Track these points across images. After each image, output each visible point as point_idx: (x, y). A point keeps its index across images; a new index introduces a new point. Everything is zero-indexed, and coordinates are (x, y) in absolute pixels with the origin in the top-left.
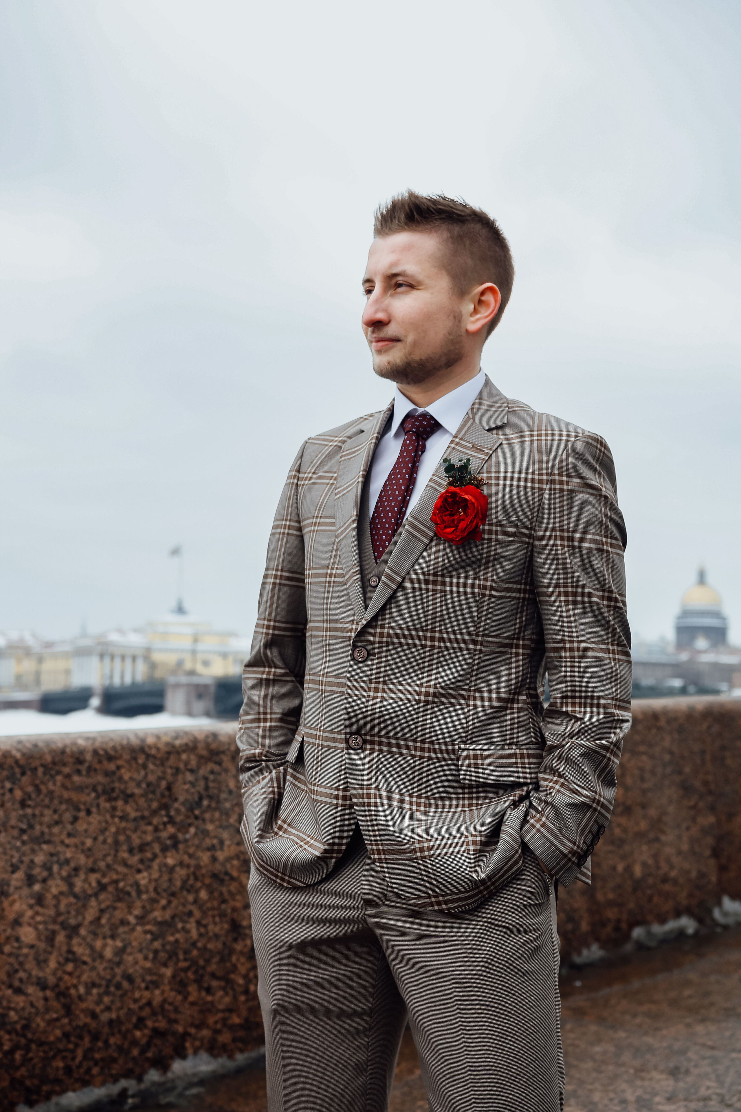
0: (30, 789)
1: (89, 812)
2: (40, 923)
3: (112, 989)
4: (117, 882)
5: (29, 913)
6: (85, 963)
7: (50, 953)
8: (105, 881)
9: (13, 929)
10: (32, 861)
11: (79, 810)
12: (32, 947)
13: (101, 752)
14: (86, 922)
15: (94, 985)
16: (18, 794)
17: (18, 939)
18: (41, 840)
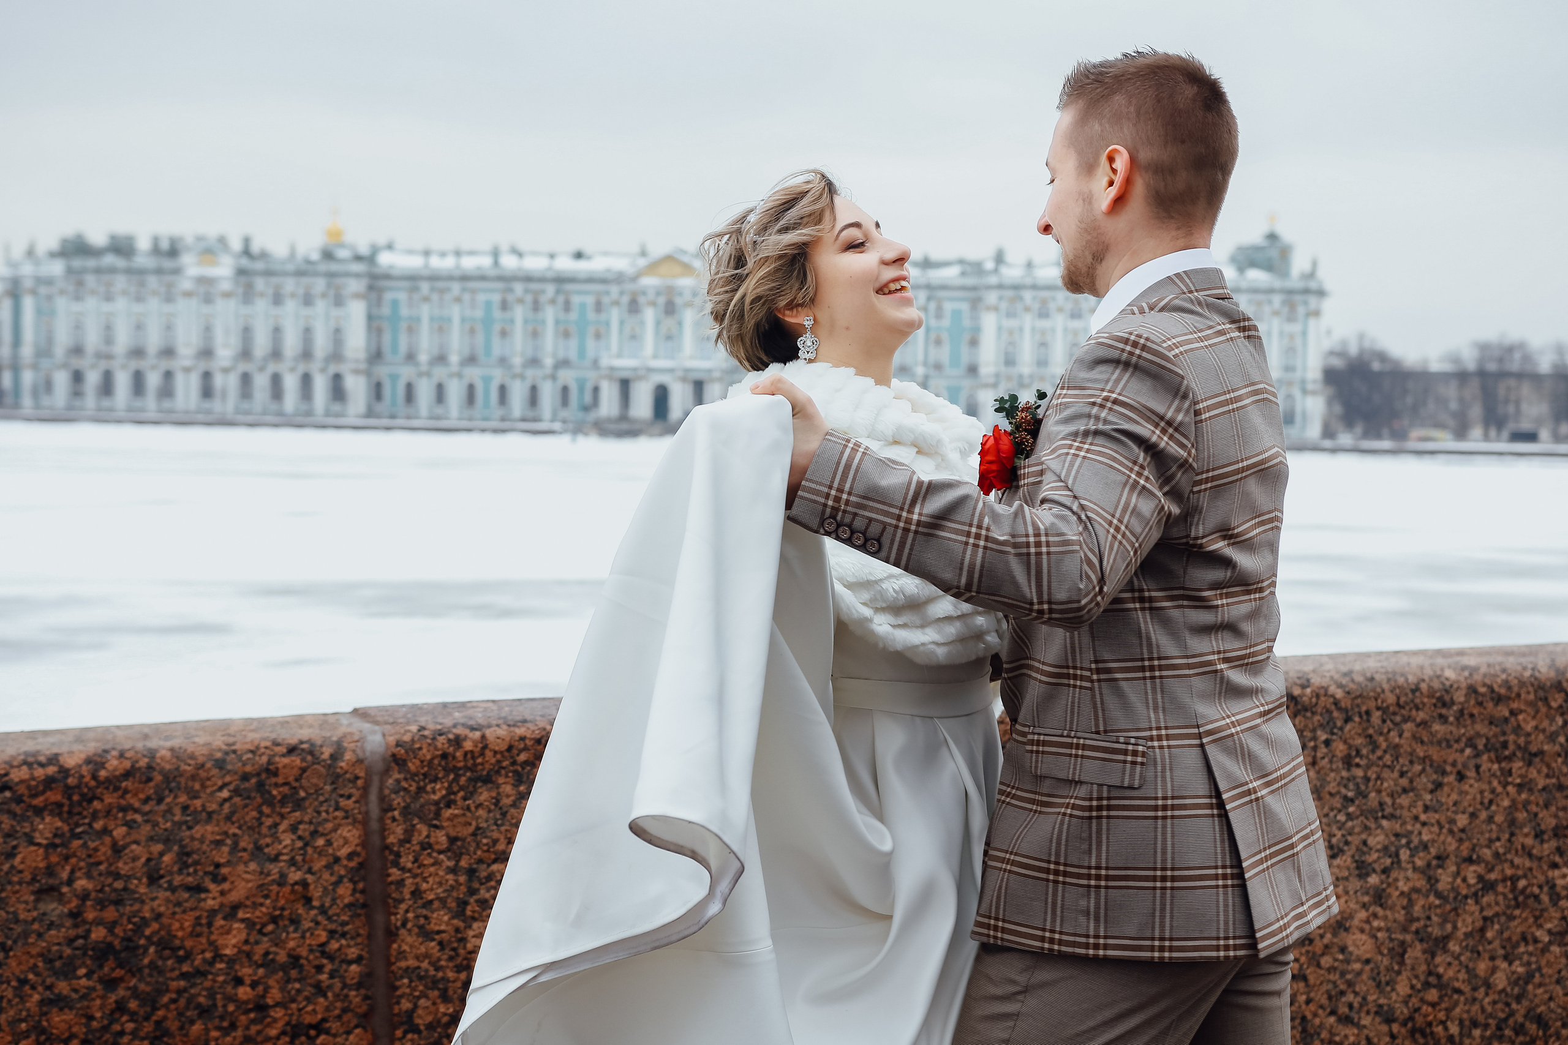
0: (1359, 741)
1: (1461, 777)
2: (1379, 929)
3: (1508, 1032)
4: (1514, 879)
5: (1363, 914)
6: (1458, 991)
7: (1399, 973)
8: (1493, 876)
9: (1335, 935)
10: (1365, 843)
11: (1444, 773)
12: (1368, 961)
13: (1482, 690)
14: (1460, 934)
15: (1475, 1024)
16: (1340, 748)
17: (1343, 949)
18: (1379, 813)
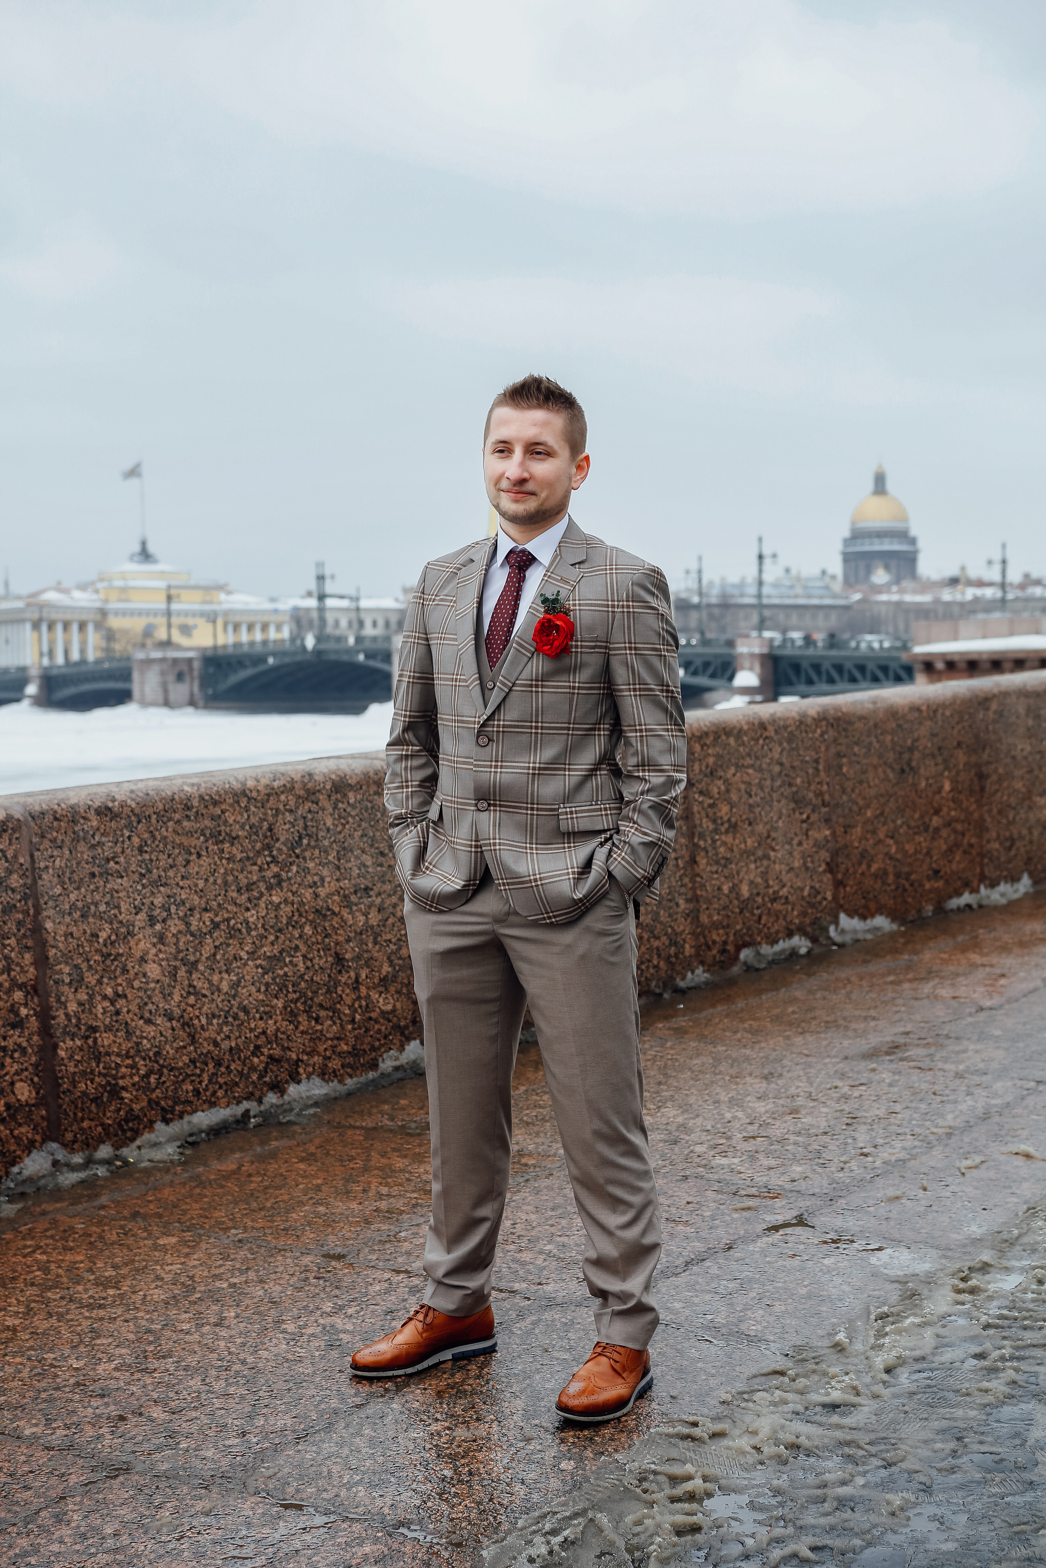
0: (146, 836)
1: (199, 856)
2: (163, 960)
3: (230, 1019)
4: (228, 920)
5: (153, 951)
6: (205, 996)
7: (174, 987)
8: (217, 919)
9: (140, 966)
10: (152, 903)
11: (190, 854)
12: (158, 981)
13: (207, 798)
14: (203, 958)
15: (214, 1016)
16: (136, 840)
17: (145, 975)
18: (159, 883)
